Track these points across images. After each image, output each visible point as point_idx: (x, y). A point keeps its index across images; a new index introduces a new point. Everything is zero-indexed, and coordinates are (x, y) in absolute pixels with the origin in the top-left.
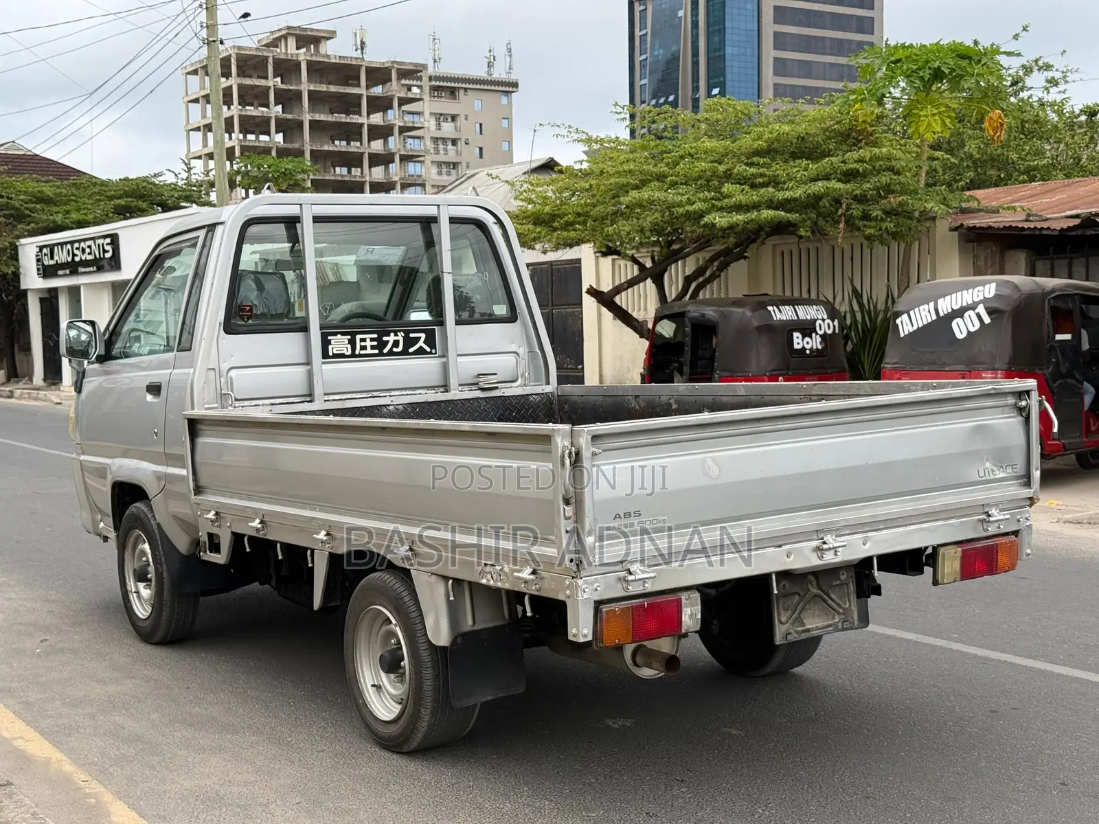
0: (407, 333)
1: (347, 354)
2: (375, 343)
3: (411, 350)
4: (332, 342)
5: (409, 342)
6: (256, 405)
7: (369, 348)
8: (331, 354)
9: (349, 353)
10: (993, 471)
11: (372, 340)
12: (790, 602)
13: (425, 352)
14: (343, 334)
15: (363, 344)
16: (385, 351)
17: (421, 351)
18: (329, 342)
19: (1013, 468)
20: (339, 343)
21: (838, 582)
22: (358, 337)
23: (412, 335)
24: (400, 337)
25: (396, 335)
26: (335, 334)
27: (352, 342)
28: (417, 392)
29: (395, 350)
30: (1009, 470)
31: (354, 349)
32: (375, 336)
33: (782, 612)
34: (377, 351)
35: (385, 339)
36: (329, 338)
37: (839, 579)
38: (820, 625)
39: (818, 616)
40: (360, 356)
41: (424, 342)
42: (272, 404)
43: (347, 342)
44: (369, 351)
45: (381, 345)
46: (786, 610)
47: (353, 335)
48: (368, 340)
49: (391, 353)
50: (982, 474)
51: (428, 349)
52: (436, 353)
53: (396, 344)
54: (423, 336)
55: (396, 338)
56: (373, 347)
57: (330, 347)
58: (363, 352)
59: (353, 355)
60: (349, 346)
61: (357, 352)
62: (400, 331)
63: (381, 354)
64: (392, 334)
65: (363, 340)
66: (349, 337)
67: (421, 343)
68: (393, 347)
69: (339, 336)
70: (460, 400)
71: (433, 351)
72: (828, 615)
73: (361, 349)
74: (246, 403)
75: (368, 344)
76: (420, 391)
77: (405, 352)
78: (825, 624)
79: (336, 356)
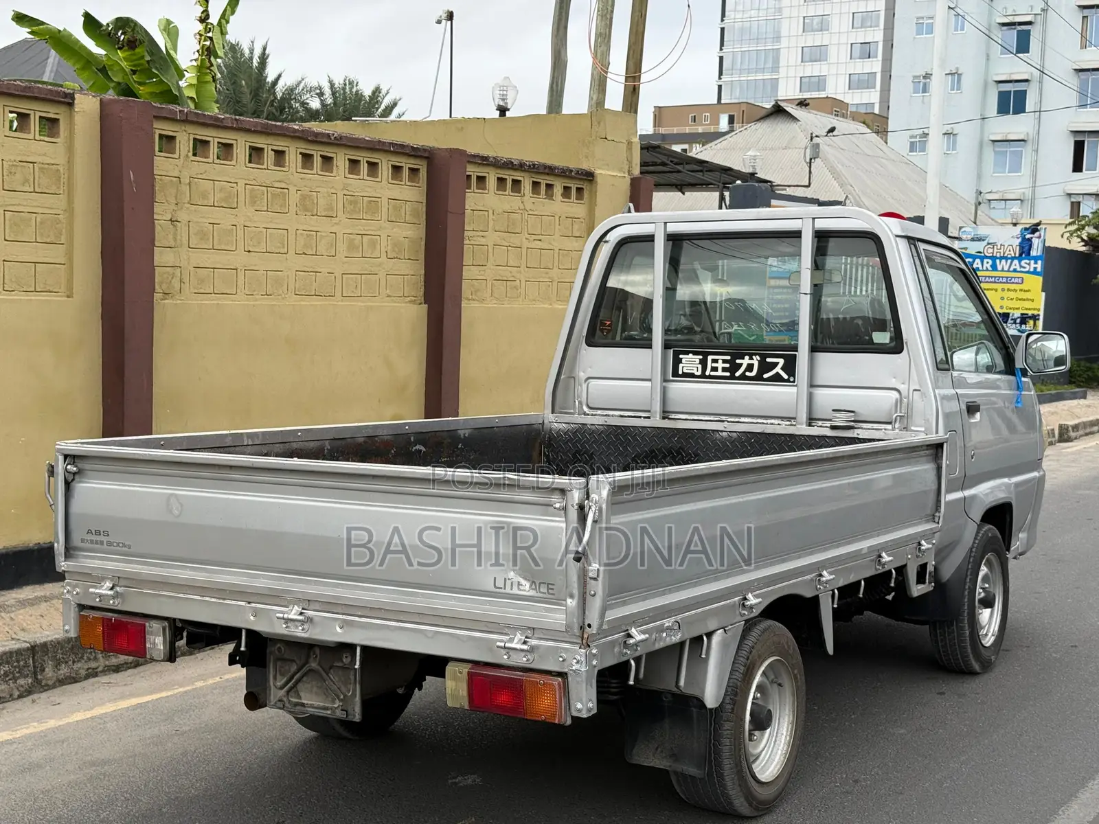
0: (763, 357)
1: (697, 374)
2: (728, 365)
3: (766, 376)
4: (683, 361)
5: (765, 367)
6: (606, 415)
7: (720, 369)
8: (680, 372)
9: (699, 373)
10: (519, 584)
11: (724, 361)
12: (287, 668)
13: (782, 380)
14: (695, 353)
15: (714, 365)
16: (737, 374)
17: (777, 378)
18: (680, 361)
19: (548, 589)
20: (690, 363)
21: (340, 664)
22: (710, 358)
23: (768, 360)
24: (755, 361)
25: (751, 358)
26: (687, 353)
27: (704, 363)
28: (769, 421)
29: (748, 374)
30: (543, 589)
31: (704, 369)
32: (728, 358)
33: (278, 676)
34: (728, 374)
35: (738, 361)
36: (681, 356)
37: (342, 661)
38: (316, 703)
39: (316, 693)
40: (710, 377)
41: (782, 369)
42: (622, 416)
43: (698, 361)
44: (720, 373)
45: (734, 367)
46: (283, 675)
47: (705, 355)
48: (720, 361)
49: (743, 377)
50: (500, 583)
51: (786, 377)
52: (794, 382)
53: (750, 368)
54: (781, 361)
55: (751, 362)
56: (724, 370)
57: (681, 366)
58: (713, 373)
59: (703, 376)
60: (700, 366)
61: (707, 373)
62: (755, 354)
63: (732, 377)
64: (747, 357)
65: (715, 361)
66: (701, 357)
67: (778, 369)
68: (745, 371)
69: (691, 355)
70: (803, 436)
71: (792, 379)
72: (327, 697)
73: (711, 371)
74: (599, 412)
75: (720, 365)
76: (773, 421)
77: (759, 378)
78: (322, 704)
79: (685, 375)
